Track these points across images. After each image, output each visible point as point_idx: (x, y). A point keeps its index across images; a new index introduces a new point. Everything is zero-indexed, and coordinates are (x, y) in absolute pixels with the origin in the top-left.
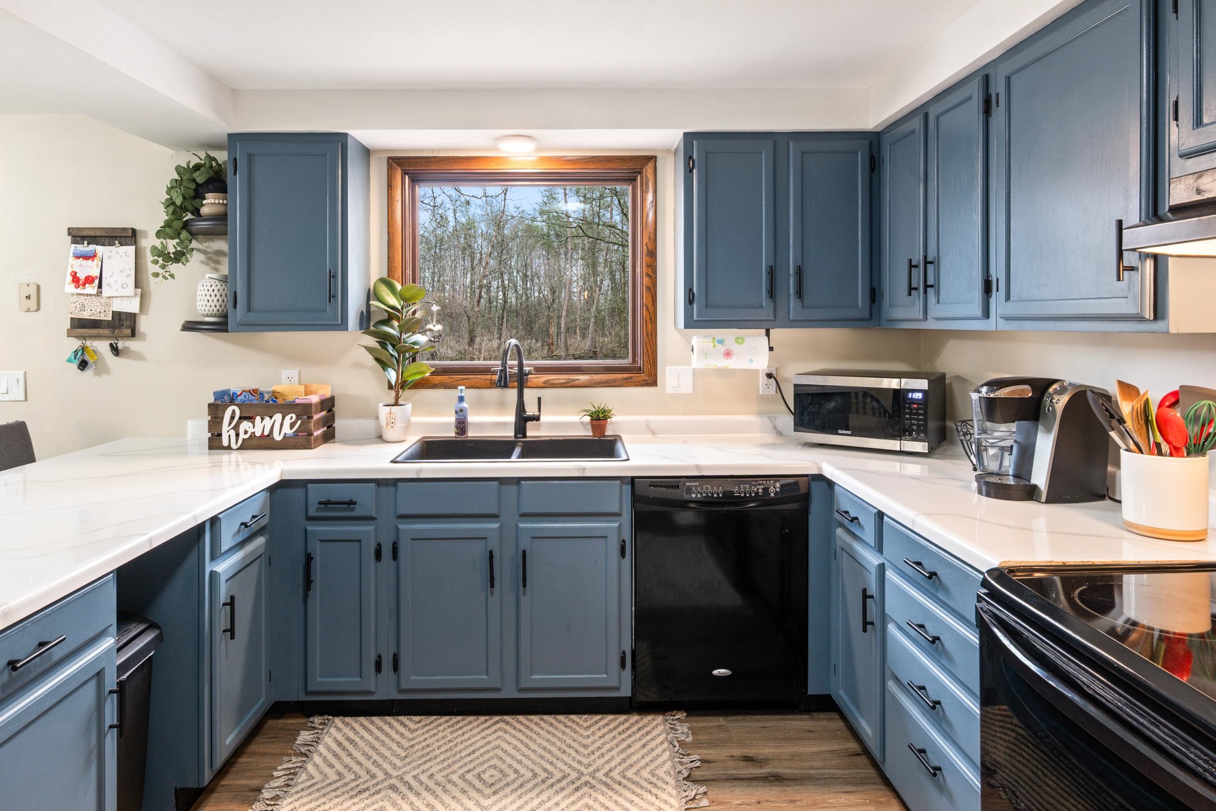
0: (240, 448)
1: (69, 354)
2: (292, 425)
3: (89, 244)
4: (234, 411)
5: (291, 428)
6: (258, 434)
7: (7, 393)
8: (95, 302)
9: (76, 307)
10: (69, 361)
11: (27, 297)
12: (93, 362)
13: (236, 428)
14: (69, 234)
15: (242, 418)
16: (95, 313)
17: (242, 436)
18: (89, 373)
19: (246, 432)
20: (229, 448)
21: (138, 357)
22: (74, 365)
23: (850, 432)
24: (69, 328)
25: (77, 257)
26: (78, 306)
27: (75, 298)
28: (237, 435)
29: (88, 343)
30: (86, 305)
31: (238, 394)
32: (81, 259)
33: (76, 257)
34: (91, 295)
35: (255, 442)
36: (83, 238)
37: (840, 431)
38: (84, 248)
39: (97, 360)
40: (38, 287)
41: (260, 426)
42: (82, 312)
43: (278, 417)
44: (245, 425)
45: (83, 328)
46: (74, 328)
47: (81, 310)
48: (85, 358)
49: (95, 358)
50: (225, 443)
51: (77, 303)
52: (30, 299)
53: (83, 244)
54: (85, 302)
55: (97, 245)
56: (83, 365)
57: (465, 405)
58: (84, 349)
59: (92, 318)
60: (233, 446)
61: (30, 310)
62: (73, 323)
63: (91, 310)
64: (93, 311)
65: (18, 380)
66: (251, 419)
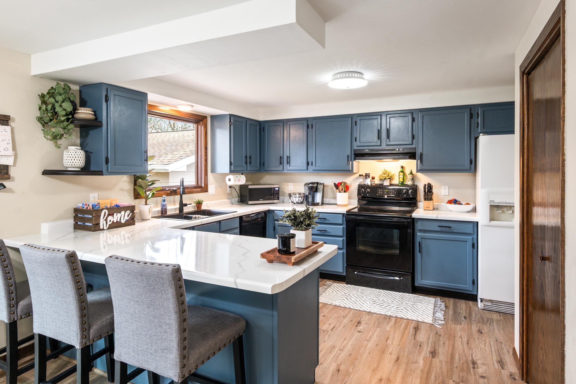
0: (108, 229)
2: (128, 216)
4: (105, 212)
5: (128, 217)
6: (115, 221)
13: (106, 220)
15: (109, 215)
17: (109, 223)
19: (110, 221)
20: (103, 229)
21: (11, 191)
23: (262, 200)
28: (107, 223)
31: (96, 205)
35: (114, 225)
37: (260, 200)
41: (116, 218)
43: (123, 212)
44: (110, 218)
50: (101, 228)
57: (166, 203)
60: (105, 228)
66: (112, 215)
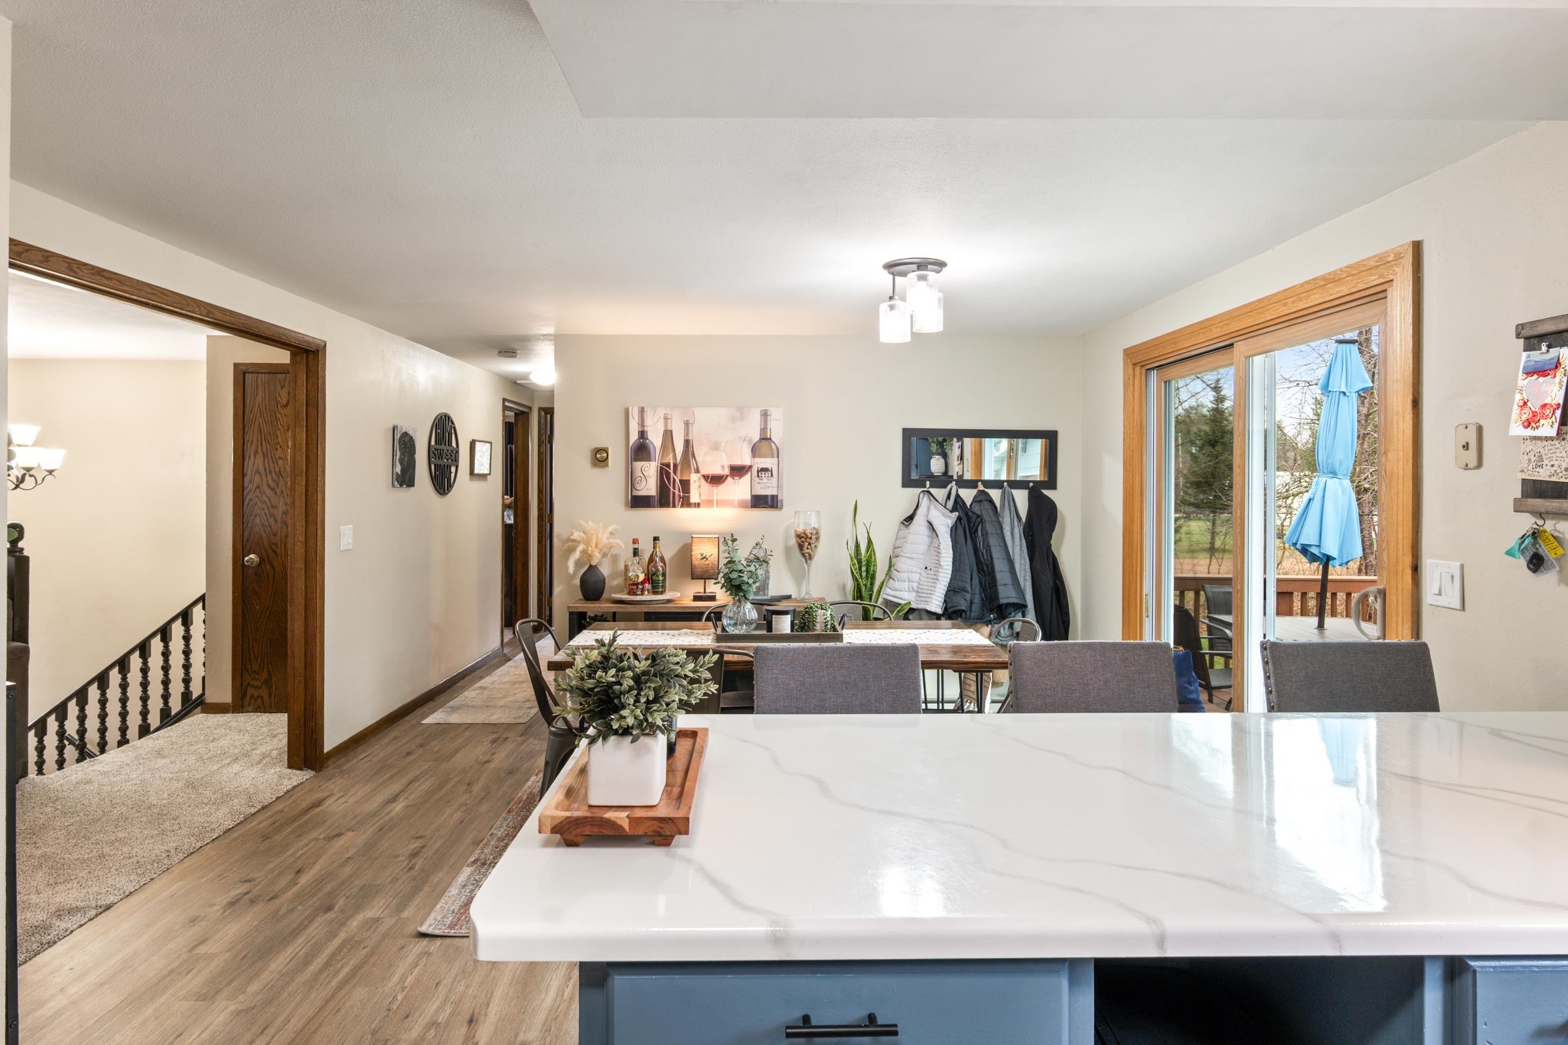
1: (1512, 541)
3: (1549, 347)
7: (1440, 594)
8: (1558, 451)
9: (1530, 460)
10: (1509, 553)
11: (1464, 446)
12: (1557, 559)
14: (1518, 336)
16: (1559, 471)
18: (1548, 579)
22: (1522, 562)
24: (1519, 496)
25: (1529, 373)
26: (1533, 459)
27: (1530, 445)
29: (1549, 525)
30: (1544, 457)
32: (1535, 376)
33: (1526, 374)
34: (1547, 439)
36: (1541, 337)
38: (1543, 355)
39: (1563, 555)
40: (1480, 429)
42: (1538, 470)
45: (1541, 496)
46: (1527, 497)
47: (1537, 466)
48: (1541, 551)
49: (1560, 551)
51: (1532, 454)
52: (1467, 449)
53: (1540, 349)
54: (1543, 452)
55: (1561, 346)
56: (1537, 563)
58: (1535, 535)
59: (1554, 479)
61: (1469, 466)
62: (1525, 489)
63: (1552, 466)
64: (1555, 468)
65: (1452, 577)
